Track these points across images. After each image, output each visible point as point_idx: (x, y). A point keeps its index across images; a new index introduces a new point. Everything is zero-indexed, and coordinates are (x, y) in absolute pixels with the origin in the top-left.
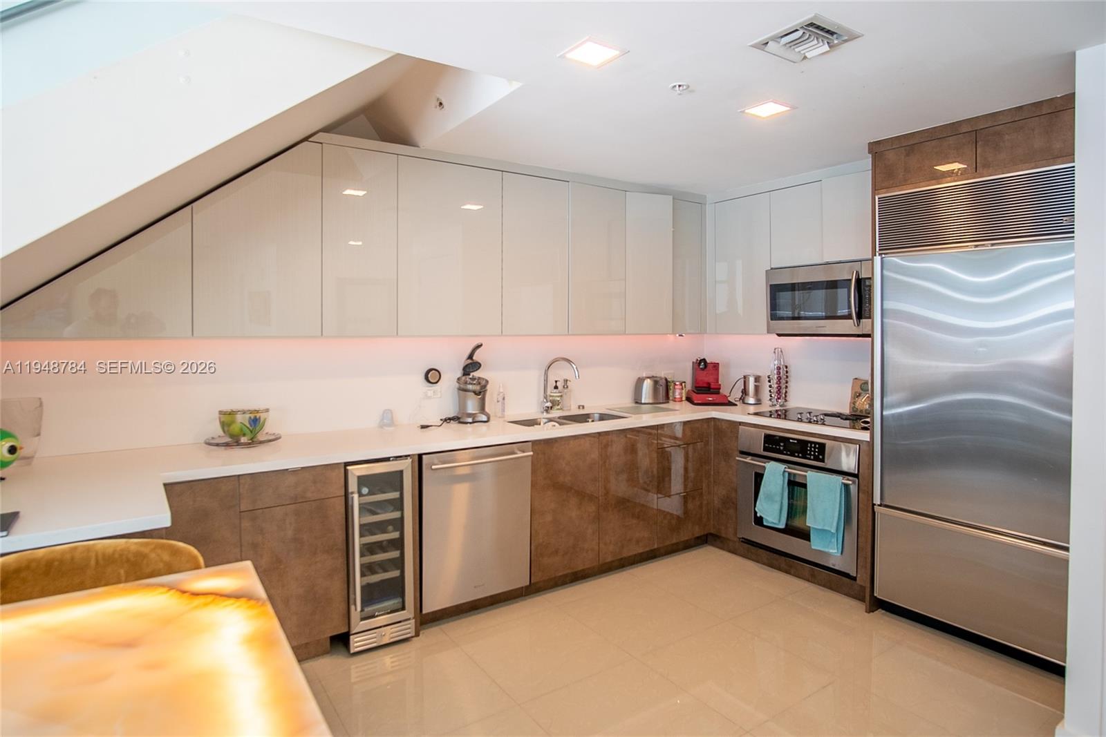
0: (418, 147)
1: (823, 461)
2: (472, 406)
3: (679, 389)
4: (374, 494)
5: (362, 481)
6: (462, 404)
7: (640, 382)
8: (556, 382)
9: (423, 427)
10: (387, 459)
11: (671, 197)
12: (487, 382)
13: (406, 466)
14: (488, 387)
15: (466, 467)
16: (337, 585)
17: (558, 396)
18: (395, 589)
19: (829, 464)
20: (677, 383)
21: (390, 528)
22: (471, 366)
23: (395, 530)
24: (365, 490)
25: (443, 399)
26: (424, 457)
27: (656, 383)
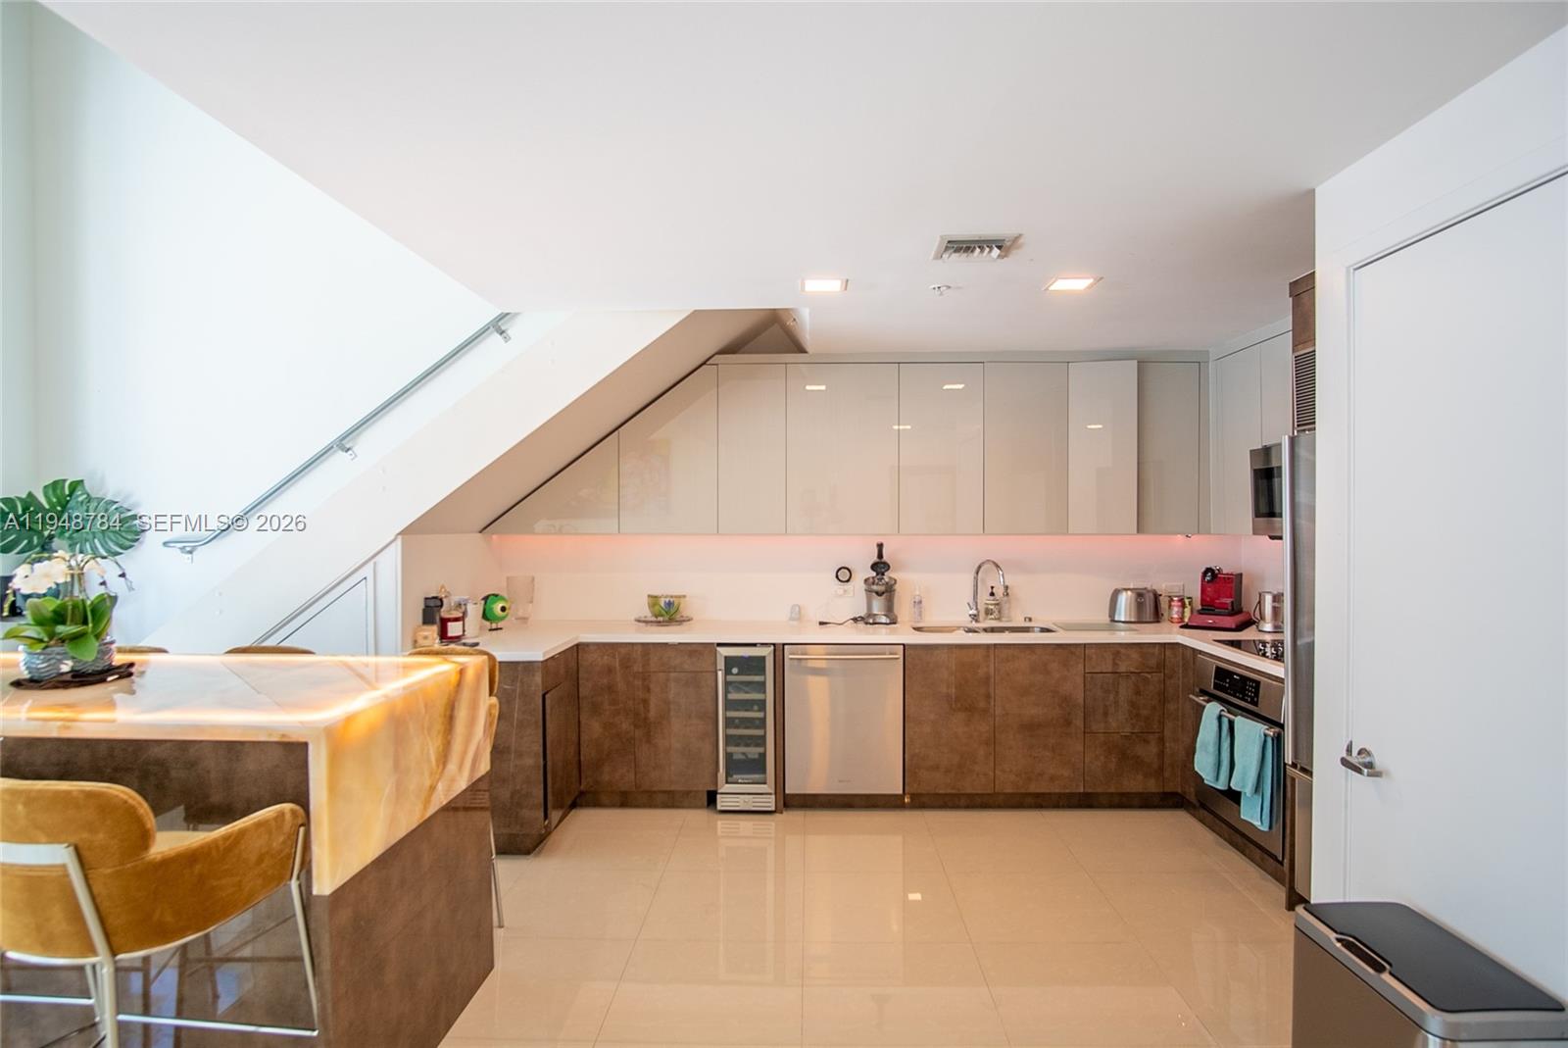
0: (805, 352)
1: (1256, 704)
2: (878, 606)
3: (1178, 606)
4: (742, 674)
5: (730, 662)
6: (869, 606)
7: (1116, 593)
8: (992, 588)
9: (821, 623)
10: (754, 645)
11: (1136, 361)
12: (895, 581)
13: (767, 652)
14: (897, 587)
15: (824, 661)
16: (708, 747)
17: (991, 604)
18: (757, 766)
19: (1261, 710)
20: (1175, 599)
21: (756, 708)
22: (880, 566)
23: (759, 710)
24: (735, 671)
25: (854, 599)
26: (786, 647)
27: (1140, 594)
